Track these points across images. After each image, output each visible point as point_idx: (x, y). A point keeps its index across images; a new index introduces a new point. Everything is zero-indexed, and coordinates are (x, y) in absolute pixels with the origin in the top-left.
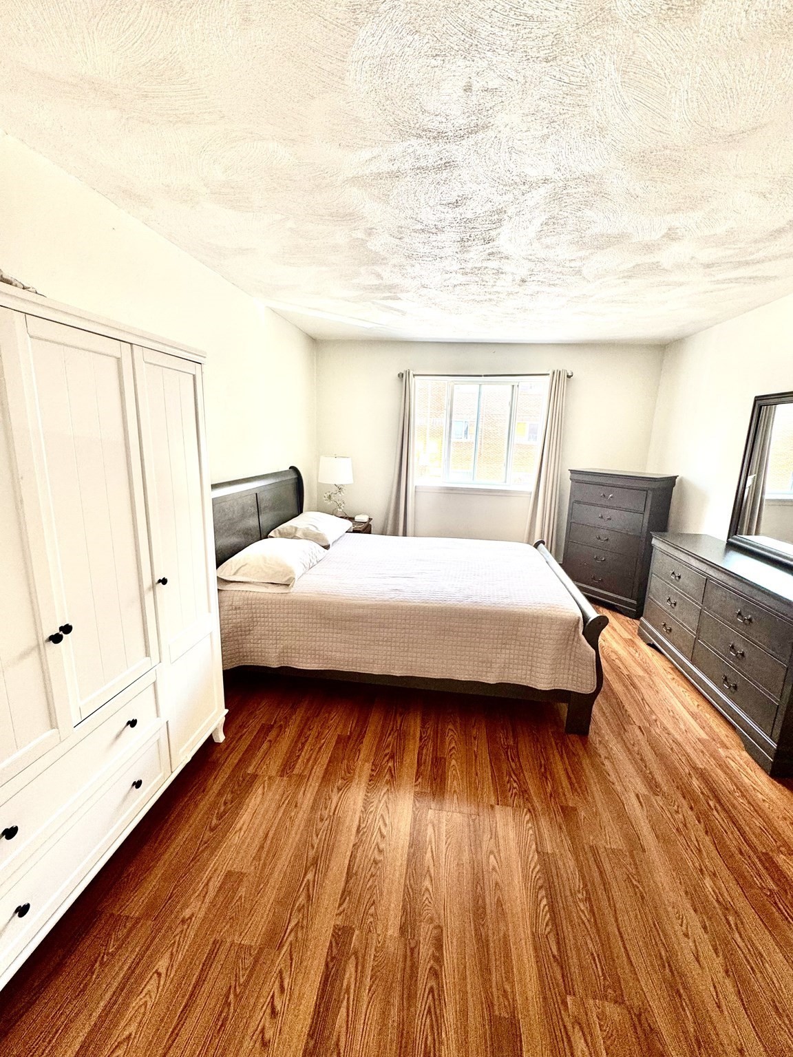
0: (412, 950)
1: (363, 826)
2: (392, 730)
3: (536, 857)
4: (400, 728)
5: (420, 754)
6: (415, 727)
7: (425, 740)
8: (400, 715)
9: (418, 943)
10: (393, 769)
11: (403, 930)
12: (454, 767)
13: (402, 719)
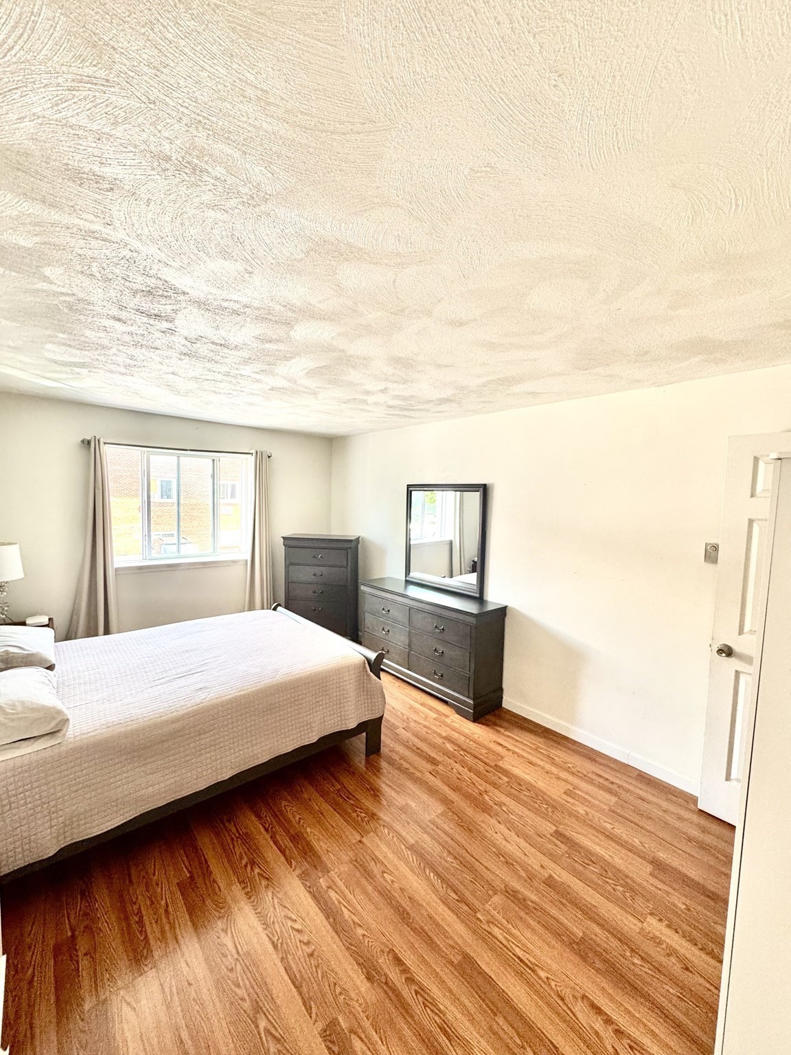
0: (386, 983)
1: (275, 939)
2: (232, 839)
3: (409, 852)
4: (239, 834)
5: (276, 843)
6: (252, 824)
7: (272, 828)
8: (229, 821)
9: (386, 976)
10: (262, 872)
11: (369, 978)
12: (312, 833)
13: (235, 825)
